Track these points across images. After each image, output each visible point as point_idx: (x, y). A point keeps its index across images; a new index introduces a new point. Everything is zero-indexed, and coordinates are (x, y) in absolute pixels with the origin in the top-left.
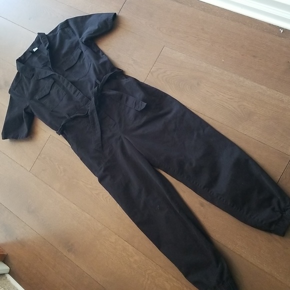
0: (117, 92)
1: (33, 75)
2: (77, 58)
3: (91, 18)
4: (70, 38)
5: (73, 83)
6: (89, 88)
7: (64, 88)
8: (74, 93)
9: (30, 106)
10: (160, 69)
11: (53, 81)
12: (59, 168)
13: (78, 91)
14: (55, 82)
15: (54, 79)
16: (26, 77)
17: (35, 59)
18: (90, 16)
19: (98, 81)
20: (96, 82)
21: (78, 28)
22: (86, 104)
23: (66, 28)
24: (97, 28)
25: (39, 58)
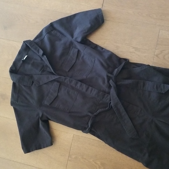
0: (133, 80)
1: (33, 82)
2: (75, 57)
3: (77, 18)
4: (60, 40)
5: (82, 81)
6: (101, 83)
7: (73, 88)
8: (87, 90)
9: (45, 114)
10: (164, 50)
11: (58, 84)
12: (96, 163)
13: (90, 88)
14: (61, 84)
15: (58, 81)
16: (24, 86)
17: (28, 67)
18: (75, 15)
19: (110, 75)
20: (107, 76)
21: (66, 29)
22: (103, 98)
23: (52, 31)
24: (89, 26)
25: (33, 64)
